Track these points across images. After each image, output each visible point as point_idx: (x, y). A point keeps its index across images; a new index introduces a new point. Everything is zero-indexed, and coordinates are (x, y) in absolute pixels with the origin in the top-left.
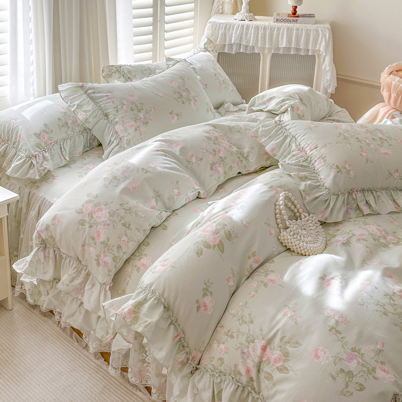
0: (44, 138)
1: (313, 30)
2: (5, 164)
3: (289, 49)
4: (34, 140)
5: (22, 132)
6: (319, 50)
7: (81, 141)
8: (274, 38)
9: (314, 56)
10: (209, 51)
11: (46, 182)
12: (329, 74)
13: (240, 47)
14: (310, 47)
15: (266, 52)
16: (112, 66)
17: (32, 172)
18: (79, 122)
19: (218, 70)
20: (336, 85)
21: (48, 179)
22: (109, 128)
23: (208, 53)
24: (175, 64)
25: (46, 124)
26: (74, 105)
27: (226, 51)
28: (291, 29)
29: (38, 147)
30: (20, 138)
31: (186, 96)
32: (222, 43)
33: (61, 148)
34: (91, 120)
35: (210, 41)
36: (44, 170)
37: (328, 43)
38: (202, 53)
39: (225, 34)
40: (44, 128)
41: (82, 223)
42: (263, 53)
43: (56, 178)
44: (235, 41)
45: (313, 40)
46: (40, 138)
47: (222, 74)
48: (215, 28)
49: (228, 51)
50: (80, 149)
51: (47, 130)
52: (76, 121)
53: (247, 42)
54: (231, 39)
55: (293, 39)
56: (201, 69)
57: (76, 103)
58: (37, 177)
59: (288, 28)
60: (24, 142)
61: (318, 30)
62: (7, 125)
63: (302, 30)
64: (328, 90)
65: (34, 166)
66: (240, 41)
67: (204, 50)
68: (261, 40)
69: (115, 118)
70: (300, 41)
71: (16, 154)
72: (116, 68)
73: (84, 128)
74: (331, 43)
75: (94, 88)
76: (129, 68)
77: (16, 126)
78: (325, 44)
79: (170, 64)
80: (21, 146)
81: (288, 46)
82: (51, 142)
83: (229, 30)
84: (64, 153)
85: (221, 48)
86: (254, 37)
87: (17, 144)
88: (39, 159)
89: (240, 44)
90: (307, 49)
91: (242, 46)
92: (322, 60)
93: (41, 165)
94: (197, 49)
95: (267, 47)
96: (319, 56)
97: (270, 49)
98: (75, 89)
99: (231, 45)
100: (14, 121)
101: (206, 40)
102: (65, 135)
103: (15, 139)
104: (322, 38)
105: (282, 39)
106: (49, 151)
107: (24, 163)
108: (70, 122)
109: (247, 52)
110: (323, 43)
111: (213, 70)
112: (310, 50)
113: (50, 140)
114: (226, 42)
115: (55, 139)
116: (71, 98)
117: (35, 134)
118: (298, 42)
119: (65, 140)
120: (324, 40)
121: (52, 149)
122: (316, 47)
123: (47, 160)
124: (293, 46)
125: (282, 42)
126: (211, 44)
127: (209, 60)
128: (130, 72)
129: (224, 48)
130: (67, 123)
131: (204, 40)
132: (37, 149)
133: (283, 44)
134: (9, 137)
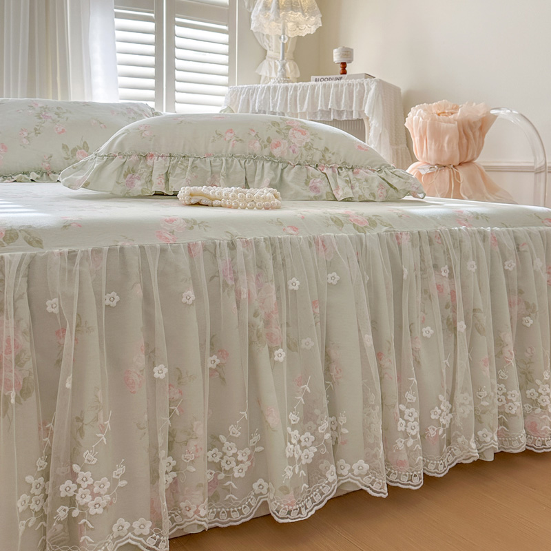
1: (357, 85)
8: (307, 99)
9: (361, 120)
14: (354, 108)
28: (329, 86)
39: (248, 100)
45: (356, 97)
48: (236, 94)
54: (254, 105)
55: (331, 98)
59: (325, 86)
61: (363, 84)
63: (342, 86)
68: (291, 104)
70: (341, 100)
81: (324, 109)
83: (252, 95)
86: (281, 101)
90: (350, 111)
95: (298, 111)
97: (303, 115)
112: (354, 112)
118: (338, 102)
124: (330, 107)
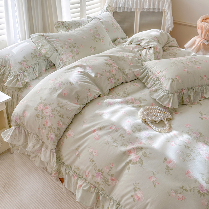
0: (24, 65)
2: (4, 79)
3: (149, 9)
4: (19, 66)
5: (12, 62)
6: (165, 9)
7: (45, 64)
8: (142, 3)
9: (162, 12)
10: (109, 11)
11: (26, 88)
12: (170, 21)
13: (124, 9)
14: (160, 8)
15: (138, 10)
16: (60, 22)
17: (18, 84)
18: (43, 54)
19: (114, 22)
20: (173, 27)
21: (27, 87)
22: (58, 57)
23: (108, 12)
24: (92, 20)
25: (25, 57)
26: (39, 45)
27: (117, 11)
29: (21, 70)
30: (11, 65)
31: (98, 38)
32: (116, 7)
33: (33, 69)
34: (49, 53)
35: (109, 6)
36: (24, 82)
37: (170, 5)
38: (105, 13)
39: (117, 2)
40: (24, 59)
41: (38, 116)
42: (136, 11)
43: (31, 86)
44: (122, 5)
45: (162, 4)
46: (22, 65)
47: (116, 24)
49: (119, 11)
50: (44, 68)
51: (25, 60)
52: (41, 54)
53: (128, 6)
54: (120, 4)
55: (152, 4)
56: (105, 21)
57: (40, 44)
58: (21, 86)
60: (13, 67)
62: (4, 58)
64: (169, 29)
65: (19, 80)
66: (124, 5)
67: (106, 11)
68: (135, 5)
69: (61, 52)
70: (155, 4)
71: (9, 74)
72: (61, 23)
73: (46, 57)
74: (171, 5)
75: (49, 36)
76: (68, 22)
77: (9, 59)
78: (168, 5)
79: (89, 20)
80: (12, 70)
81: (149, 7)
82: (28, 66)
84: (35, 72)
85: (115, 9)
86: (131, 3)
87: (9, 68)
88: (22, 76)
89: (125, 7)
90: (158, 9)
91: (125, 8)
92: (166, 14)
93: (23, 80)
94: (103, 11)
95: (138, 8)
96: (165, 12)
97: (140, 9)
98: (40, 37)
99: (120, 8)
100: (8, 55)
101: (107, 5)
102: (35, 62)
103: (8, 66)
104: (166, 3)
105: (146, 4)
106: (27, 72)
107: (13, 79)
108: (38, 55)
109: (128, 11)
110: (167, 5)
111: (111, 22)
112: (160, 9)
113: (27, 65)
114: (117, 6)
115: (30, 65)
116: (38, 41)
117: (19, 63)
118: (154, 5)
119: (35, 64)
120: (167, 3)
121: (29, 70)
122: (163, 7)
123: (26, 77)
124: (151, 7)
125: (146, 5)
126: (110, 7)
127: (109, 17)
128: (69, 25)
129: (116, 9)
130: (36, 56)
131: (106, 5)
132: (20, 71)
133: (147, 6)
134: (5, 65)
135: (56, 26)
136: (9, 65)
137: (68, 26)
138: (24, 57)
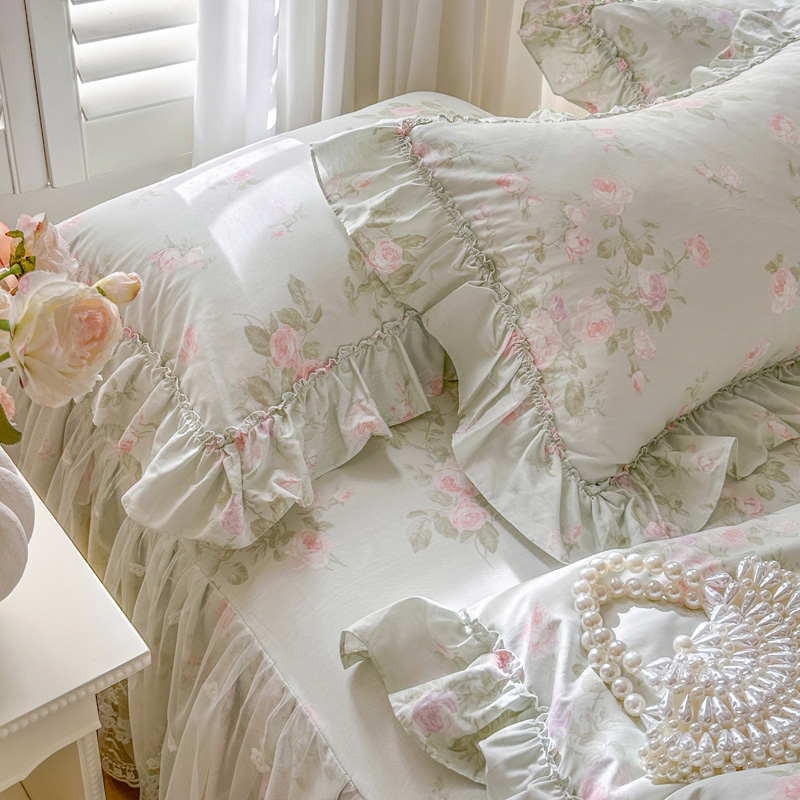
0: (285, 350)
4: (243, 360)
5: (200, 316)
25: (299, 283)
30: (188, 342)
40: (290, 305)
51: (298, 312)
60: (199, 364)
72: (575, 10)
77: (179, 285)
80: (190, 382)
82: (312, 363)
87: (175, 361)
100: (174, 253)
103: (170, 341)
113: (307, 355)
115: (328, 350)
117: (249, 330)
119: (368, 346)
132: (250, 404)
134: (148, 325)
135: (530, 29)
136: (175, 337)
137: (617, 39)
138: (296, 287)
